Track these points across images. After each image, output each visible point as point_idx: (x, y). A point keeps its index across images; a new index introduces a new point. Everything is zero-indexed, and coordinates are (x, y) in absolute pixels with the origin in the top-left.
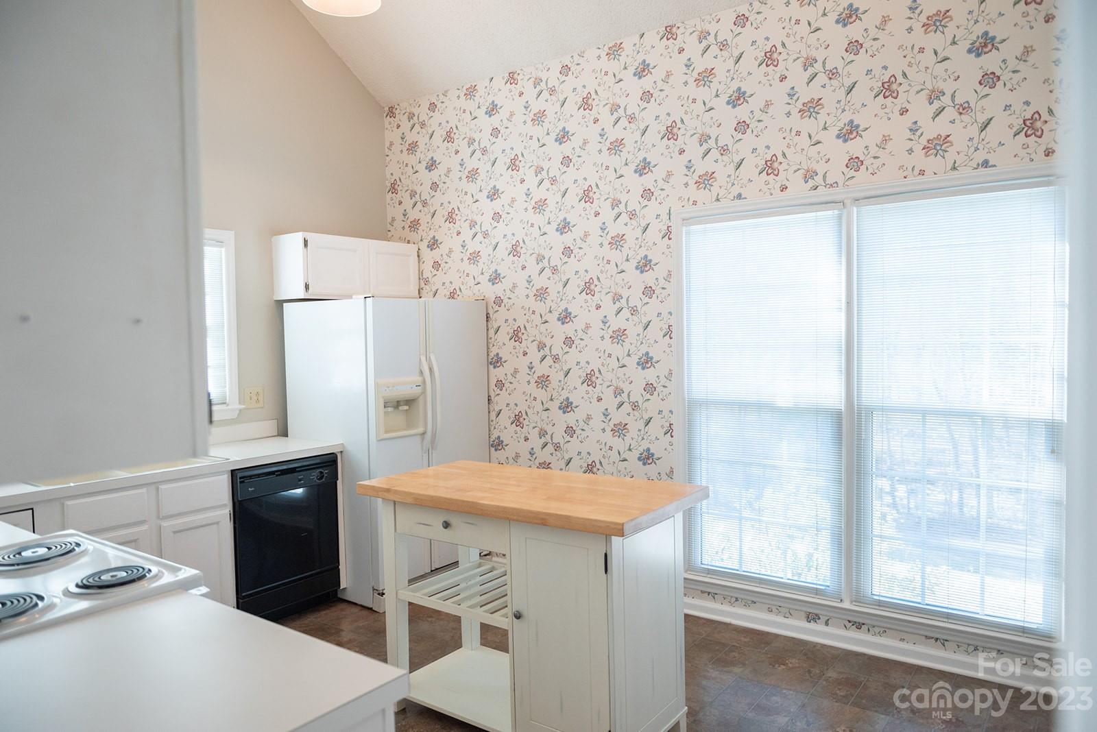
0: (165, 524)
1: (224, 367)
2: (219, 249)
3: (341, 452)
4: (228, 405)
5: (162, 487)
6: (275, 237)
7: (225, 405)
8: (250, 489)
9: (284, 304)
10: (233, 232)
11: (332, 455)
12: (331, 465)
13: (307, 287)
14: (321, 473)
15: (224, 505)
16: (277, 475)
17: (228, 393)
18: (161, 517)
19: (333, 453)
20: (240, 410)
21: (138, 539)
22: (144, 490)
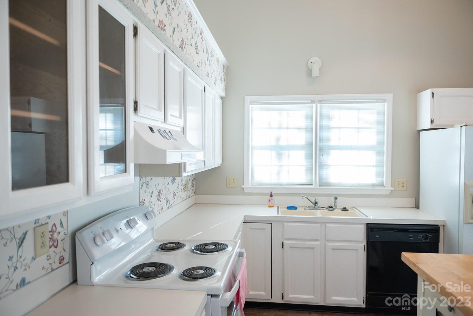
0: (328, 244)
1: (383, 166)
2: (384, 104)
3: (444, 225)
4: (384, 187)
5: (328, 225)
6: (418, 94)
7: (383, 187)
8: (376, 236)
9: (421, 132)
10: (392, 94)
11: (437, 226)
12: (435, 232)
13: (432, 121)
14: (427, 236)
15: (362, 242)
16: (395, 231)
17: (385, 181)
18: (326, 240)
19: (437, 225)
20: (391, 191)
21: (314, 248)
22: (318, 225)
